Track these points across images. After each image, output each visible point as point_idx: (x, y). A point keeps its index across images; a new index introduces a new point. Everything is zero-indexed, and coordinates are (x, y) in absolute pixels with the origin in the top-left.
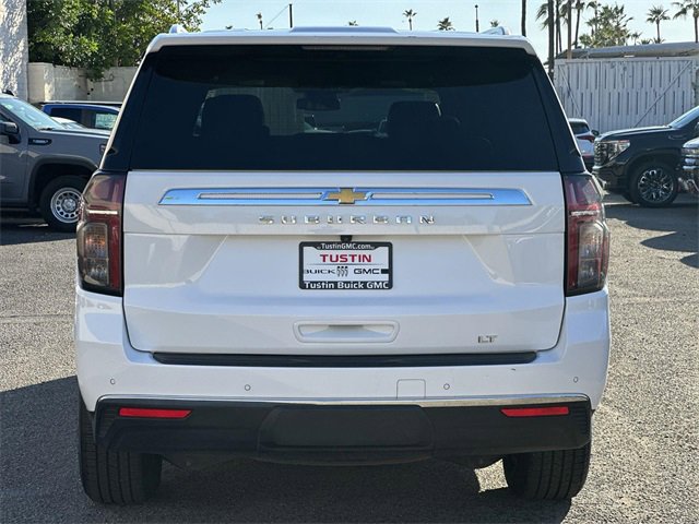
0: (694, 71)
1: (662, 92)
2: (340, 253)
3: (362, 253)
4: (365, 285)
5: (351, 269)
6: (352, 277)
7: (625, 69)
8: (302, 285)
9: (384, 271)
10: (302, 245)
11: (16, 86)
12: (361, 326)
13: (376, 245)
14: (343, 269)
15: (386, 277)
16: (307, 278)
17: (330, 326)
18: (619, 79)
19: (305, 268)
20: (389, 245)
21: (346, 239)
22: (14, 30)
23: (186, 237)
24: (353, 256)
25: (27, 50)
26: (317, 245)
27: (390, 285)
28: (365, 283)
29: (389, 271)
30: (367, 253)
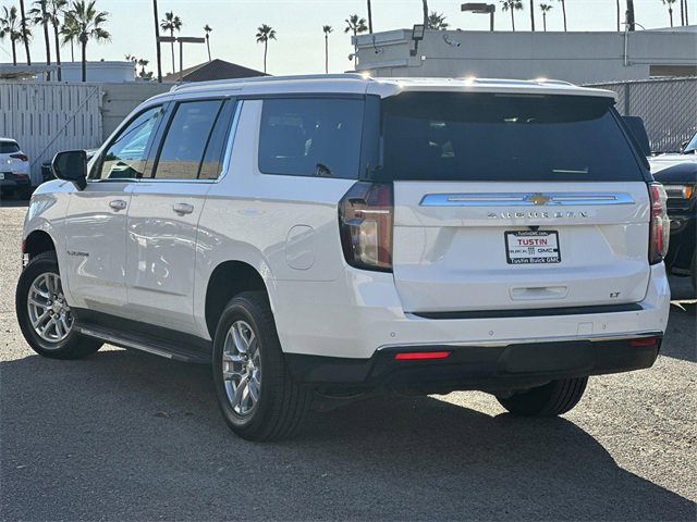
0: (101, 96)
1: (72, 115)
2: (530, 238)
3: (542, 238)
4: (546, 260)
5: (536, 249)
6: (537, 255)
7: (36, 91)
8: (509, 261)
9: (555, 250)
10: (506, 233)
12: (544, 288)
13: (549, 232)
14: (531, 250)
15: (557, 254)
16: (512, 256)
17: (528, 289)
18: (30, 101)
19: (510, 249)
20: (557, 233)
21: (534, 228)
23: (438, 229)
24: (537, 240)
26: (515, 233)
27: (559, 260)
29: (557, 250)
30: (544, 238)
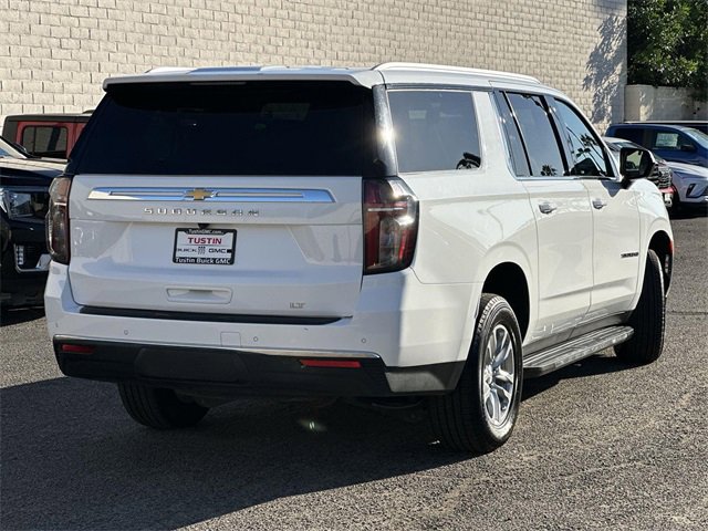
2: (202, 236)
3: (216, 237)
4: (214, 261)
5: (207, 248)
6: (207, 255)
8: (174, 261)
9: (229, 251)
10: (178, 230)
11: (610, 109)
12: (210, 291)
13: (225, 231)
14: (202, 249)
15: (229, 256)
16: (178, 254)
17: (191, 290)
19: (177, 247)
20: (235, 232)
21: (204, 226)
22: (610, 56)
24: (209, 239)
25: (626, 73)
26: (186, 230)
27: (232, 261)
28: (214, 259)
29: (232, 251)
30: (219, 237)
